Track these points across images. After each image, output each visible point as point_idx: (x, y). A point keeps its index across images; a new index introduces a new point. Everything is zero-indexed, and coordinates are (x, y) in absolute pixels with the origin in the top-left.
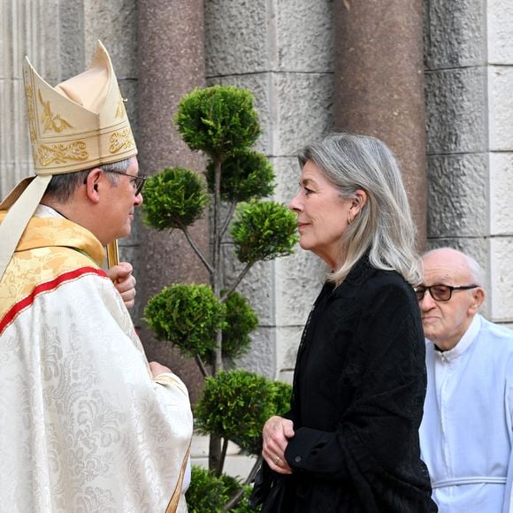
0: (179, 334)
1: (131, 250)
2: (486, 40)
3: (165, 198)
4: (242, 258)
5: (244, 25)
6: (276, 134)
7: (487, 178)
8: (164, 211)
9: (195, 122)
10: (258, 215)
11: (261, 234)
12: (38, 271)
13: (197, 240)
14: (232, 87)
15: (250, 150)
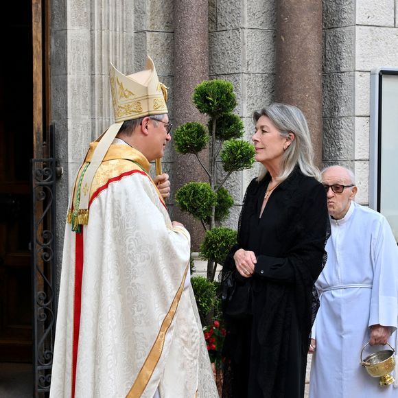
0: (193, 208)
1: (169, 165)
2: (355, 58)
3: (187, 137)
4: (226, 170)
5: (229, 48)
6: (245, 105)
7: (354, 130)
8: (186, 144)
9: (203, 98)
10: (234, 147)
11: (236, 157)
12: (111, 171)
13: (203, 160)
14: (222, 81)
15: (231, 113)
